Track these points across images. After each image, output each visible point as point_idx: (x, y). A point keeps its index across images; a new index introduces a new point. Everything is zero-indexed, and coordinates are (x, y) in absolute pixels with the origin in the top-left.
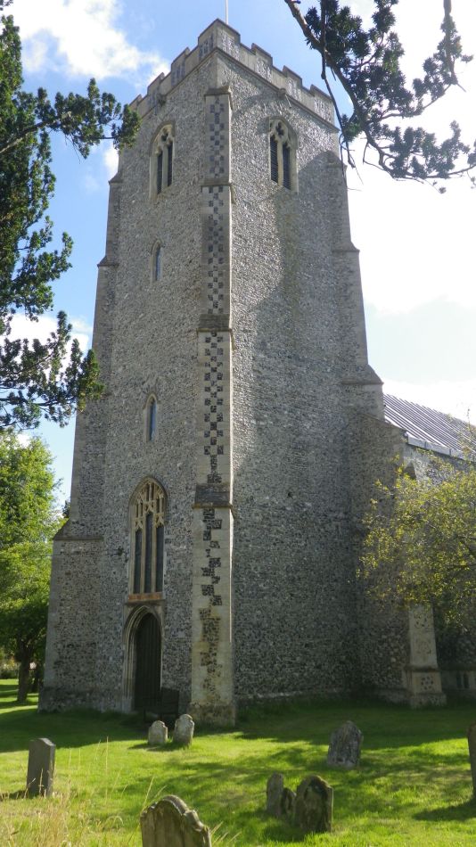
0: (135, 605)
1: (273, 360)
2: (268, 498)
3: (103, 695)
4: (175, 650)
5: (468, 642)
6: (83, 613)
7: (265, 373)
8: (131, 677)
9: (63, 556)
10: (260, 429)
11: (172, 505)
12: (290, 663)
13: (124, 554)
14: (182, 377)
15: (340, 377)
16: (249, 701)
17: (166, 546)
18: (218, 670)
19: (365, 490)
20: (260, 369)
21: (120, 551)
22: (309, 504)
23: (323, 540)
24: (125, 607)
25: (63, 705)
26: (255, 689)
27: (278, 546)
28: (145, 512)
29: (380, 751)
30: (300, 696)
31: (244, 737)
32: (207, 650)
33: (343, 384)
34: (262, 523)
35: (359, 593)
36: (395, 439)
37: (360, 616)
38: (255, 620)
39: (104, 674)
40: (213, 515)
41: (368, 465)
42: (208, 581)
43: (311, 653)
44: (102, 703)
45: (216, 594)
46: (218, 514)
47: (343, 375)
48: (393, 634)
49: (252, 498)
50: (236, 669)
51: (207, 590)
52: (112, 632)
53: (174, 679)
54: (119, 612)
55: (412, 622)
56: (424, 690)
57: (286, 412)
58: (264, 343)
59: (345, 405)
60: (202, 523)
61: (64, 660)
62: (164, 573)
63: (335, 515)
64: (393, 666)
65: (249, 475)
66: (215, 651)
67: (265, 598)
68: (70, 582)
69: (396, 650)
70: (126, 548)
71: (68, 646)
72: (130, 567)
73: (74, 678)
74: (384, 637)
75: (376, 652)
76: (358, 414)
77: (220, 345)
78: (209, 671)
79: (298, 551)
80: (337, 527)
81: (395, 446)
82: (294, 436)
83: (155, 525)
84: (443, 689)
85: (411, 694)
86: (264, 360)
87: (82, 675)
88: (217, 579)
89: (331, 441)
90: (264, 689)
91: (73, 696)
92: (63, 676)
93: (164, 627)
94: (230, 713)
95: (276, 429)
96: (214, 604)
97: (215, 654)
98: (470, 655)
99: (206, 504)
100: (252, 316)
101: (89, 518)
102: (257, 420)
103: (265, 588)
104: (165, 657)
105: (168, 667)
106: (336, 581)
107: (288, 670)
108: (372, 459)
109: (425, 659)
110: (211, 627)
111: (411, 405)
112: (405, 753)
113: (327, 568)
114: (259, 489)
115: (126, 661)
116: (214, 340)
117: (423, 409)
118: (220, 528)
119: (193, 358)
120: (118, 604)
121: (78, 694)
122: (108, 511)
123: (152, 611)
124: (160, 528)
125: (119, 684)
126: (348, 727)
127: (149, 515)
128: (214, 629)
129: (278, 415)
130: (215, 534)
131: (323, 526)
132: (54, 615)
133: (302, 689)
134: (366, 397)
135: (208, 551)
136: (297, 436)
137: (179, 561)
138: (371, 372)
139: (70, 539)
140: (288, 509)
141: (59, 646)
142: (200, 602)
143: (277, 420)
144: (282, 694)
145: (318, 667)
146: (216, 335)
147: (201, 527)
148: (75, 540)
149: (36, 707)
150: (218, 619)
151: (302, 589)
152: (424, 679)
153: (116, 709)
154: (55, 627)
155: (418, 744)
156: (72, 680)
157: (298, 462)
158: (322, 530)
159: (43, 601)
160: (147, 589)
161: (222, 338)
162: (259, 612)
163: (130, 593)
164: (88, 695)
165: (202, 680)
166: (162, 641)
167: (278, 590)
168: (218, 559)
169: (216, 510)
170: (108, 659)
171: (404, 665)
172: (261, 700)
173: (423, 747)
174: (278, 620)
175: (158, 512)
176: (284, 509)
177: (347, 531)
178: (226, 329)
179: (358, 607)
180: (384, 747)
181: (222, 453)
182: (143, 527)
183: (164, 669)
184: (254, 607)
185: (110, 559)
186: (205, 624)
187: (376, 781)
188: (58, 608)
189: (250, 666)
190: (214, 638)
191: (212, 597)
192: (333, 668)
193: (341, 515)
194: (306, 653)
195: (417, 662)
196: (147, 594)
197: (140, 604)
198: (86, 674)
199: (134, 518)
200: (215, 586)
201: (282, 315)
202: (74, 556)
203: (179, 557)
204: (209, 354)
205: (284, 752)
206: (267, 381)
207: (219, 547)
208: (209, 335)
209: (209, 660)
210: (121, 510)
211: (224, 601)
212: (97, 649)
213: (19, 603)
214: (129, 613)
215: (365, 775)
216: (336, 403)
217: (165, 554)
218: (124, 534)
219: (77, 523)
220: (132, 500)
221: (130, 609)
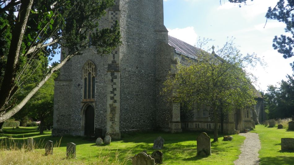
0: (85, 103)
1: (133, 22)
2: (130, 69)
3: (74, 131)
4: (99, 116)
5: (189, 114)
6: (66, 105)
7: (130, 26)
8: (84, 125)
9: (58, 86)
10: (128, 45)
11: (98, 70)
12: (136, 120)
13: (80, 86)
14: (101, 26)
15: (154, 29)
16: (123, 132)
17: (96, 84)
18: (115, 123)
19: (160, 67)
20: (129, 25)
21: (79, 85)
22: (143, 71)
23: (147, 83)
24: (81, 103)
25: (60, 134)
26: (125, 128)
27: (133, 84)
28: (88, 72)
29: (167, 145)
30: (139, 130)
31: (124, 142)
32: (112, 117)
33: (155, 31)
34: (128, 77)
35: (157, 99)
36: (171, 51)
37: (157, 106)
38: (126, 107)
39: (74, 124)
40: (114, 74)
41: (162, 59)
42: (112, 95)
43: (142, 117)
44: (74, 133)
45: (115, 99)
46: (116, 74)
47: (155, 28)
48: (167, 112)
49: (125, 69)
50: (120, 122)
51: (112, 98)
52: (77, 111)
53: (99, 125)
54: (79, 105)
55: (174, 108)
56: (176, 128)
57: (137, 40)
58: (130, 16)
59: (156, 38)
60: (110, 77)
61: (60, 120)
62: (95, 92)
63: (151, 75)
64: (167, 121)
65: (125, 61)
66: (114, 117)
67: (129, 101)
68: (61, 95)
69: (168, 116)
70: (81, 84)
71: (61, 116)
72: (83, 90)
73: (64, 125)
74: (164, 113)
75: (161, 117)
76: (160, 42)
77: (116, 16)
78: (112, 123)
79: (139, 86)
80: (151, 78)
81: (171, 53)
82: (139, 48)
83: (92, 76)
84: (181, 128)
85: (172, 129)
86: (129, 21)
87: (66, 125)
88: (115, 95)
89: (151, 50)
90: (128, 128)
91: (63, 131)
92: (60, 125)
93: (96, 110)
94: (119, 135)
95: (133, 45)
96: (114, 102)
97: (114, 118)
98: (190, 118)
99: (112, 70)
100: (126, 6)
101: (67, 73)
102: (127, 42)
103: (129, 97)
104: (96, 119)
105: (97, 122)
106: (150, 95)
107: (135, 123)
108: (163, 57)
109: (177, 119)
110: (113, 110)
111: (175, 39)
112: (174, 145)
113: (148, 91)
114: (127, 66)
115: (82, 120)
116: (114, 14)
117: (178, 40)
118: (116, 78)
119: (105, 19)
120: (79, 102)
121: (65, 131)
122: (74, 71)
123: (91, 105)
124: (94, 78)
125: (80, 127)
126: (160, 138)
127: (90, 73)
128: (114, 110)
129: (134, 41)
130: (115, 80)
131: (147, 78)
132: (56, 106)
133: (139, 128)
134: (162, 36)
135: (112, 86)
136: (140, 48)
137: (100, 89)
138: (165, 28)
139: (60, 80)
140: (137, 72)
141: (58, 116)
142: (110, 102)
143: (134, 43)
144: (133, 130)
145: (144, 122)
146: (115, 12)
147: (110, 78)
148: (62, 81)
149: (51, 135)
150: (116, 107)
151: (140, 98)
152: (176, 125)
153: (79, 135)
154: (56, 109)
155: (177, 143)
156: (63, 126)
157: (140, 57)
158: (147, 79)
159: (49, 101)
160: (89, 97)
161: (117, 13)
162: (127, 105)
163: (83, 99)
164: (69, 131)
165: (110, 126)
166: (95, 114)
167: (133, 98)
168: (116, 88)
169: (115, 72)
170: (75, 120)
171: (170, 121)
172: (127, 131)
173: (178, 143)
174: (133, 107)
175: (93, 72)
176: (135, 72)
177: (154, 80)
178: (119, 10)
179: (157, 104)
180: (168, 144)
181: (117, 53)
182: (87, 77)
183: (95, 122)
184: (125, 103)
185: (75, 87)
186: (111, 109)
187: (169, 152)
188: (57, 103)
189: (124, 121)
190: (114, 113)
191: (113, 100)
192: (148, 122)
193: (153, 75)
194: (140, 117)
195: (174, 120)
196: (89, 99)
197: (87, 102)
198: (68, 124)
199: (84, 74)
200: (115, 97)
201: (136, 6)
202: (63, 86)
203: (101, 87)
204: (112, 19)
205: (138, 146)
206: (131, 29)
207: (116, 85)
208: (113, 12)
209: (112, 120)
210: (79, 71)
211: (117, 101)
212: (71, 117)
213: (40, 102)
214: (83, 105)
215: (165, 151)
216: (153, 38)
217: (96, 86)
218: (80, 79)
219: (63, 75)
220: (83, 68)
221: (83, 104)
